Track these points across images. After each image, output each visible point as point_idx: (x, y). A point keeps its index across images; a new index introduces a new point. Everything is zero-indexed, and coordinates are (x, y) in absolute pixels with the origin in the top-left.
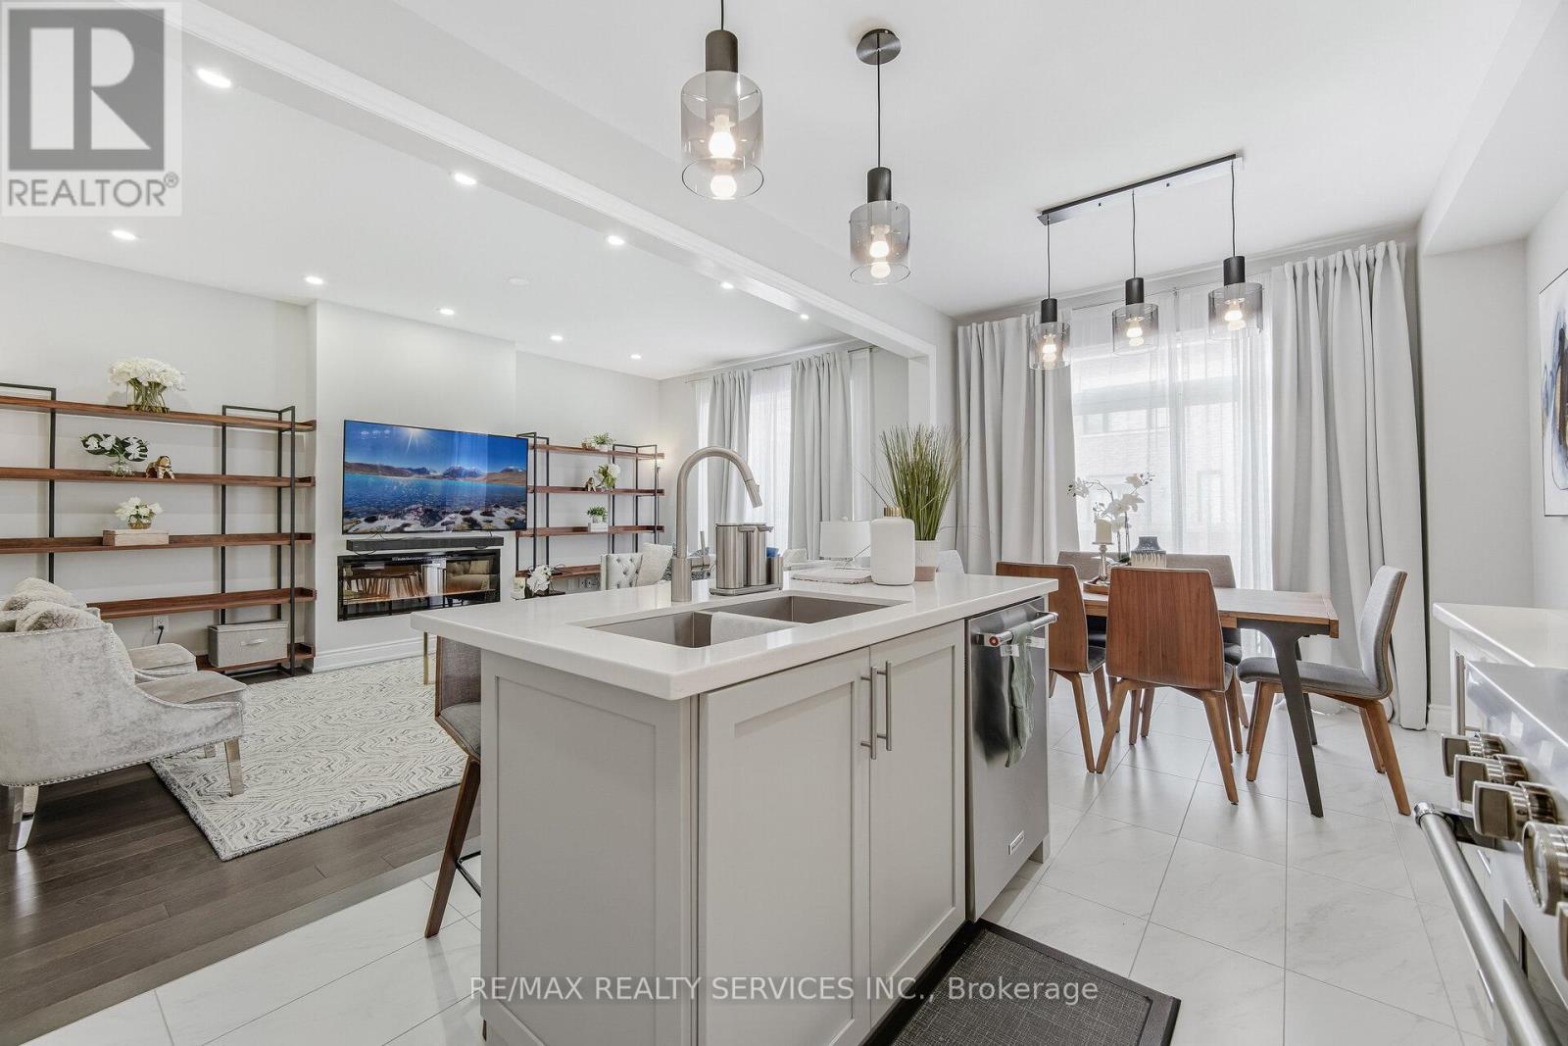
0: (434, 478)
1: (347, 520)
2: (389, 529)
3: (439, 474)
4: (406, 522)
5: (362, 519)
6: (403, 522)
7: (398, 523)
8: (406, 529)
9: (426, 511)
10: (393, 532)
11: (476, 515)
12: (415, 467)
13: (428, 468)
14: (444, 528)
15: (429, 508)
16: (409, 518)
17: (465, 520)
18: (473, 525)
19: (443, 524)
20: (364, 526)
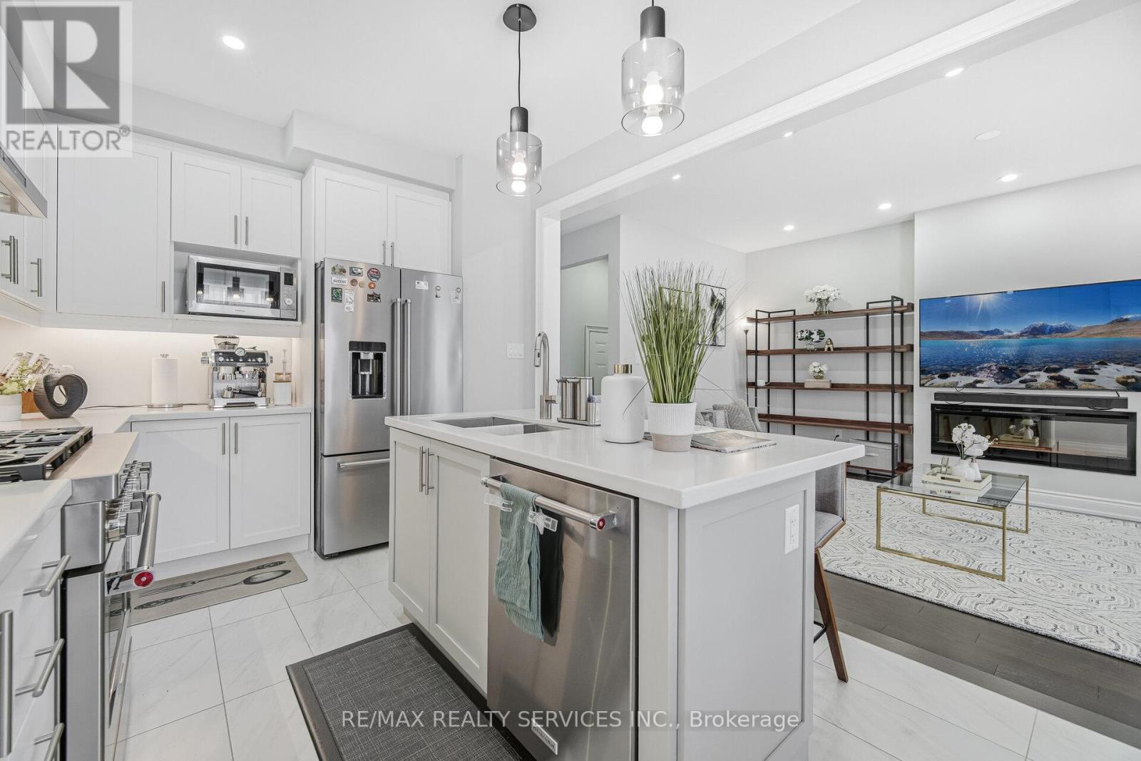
0: (1009, 337)
1: (923, 376)
2: (960, 385)
3: (1014, 333)
4: (978, 379)
5: (936, 376)
6: (975, 378)
7: (971, 379)
8: (978, 385)
9: (1000, 369)
10: (967, 386)
11: (1068, 373)
12: (986, 330)
13: (1002, 329)
14: (1023, 385)
15: (1004, 366)
16: (981, 376)
17: (1052, 378)
18: (1064, 383)
19: (1021, 382)
20: (938, 381)
